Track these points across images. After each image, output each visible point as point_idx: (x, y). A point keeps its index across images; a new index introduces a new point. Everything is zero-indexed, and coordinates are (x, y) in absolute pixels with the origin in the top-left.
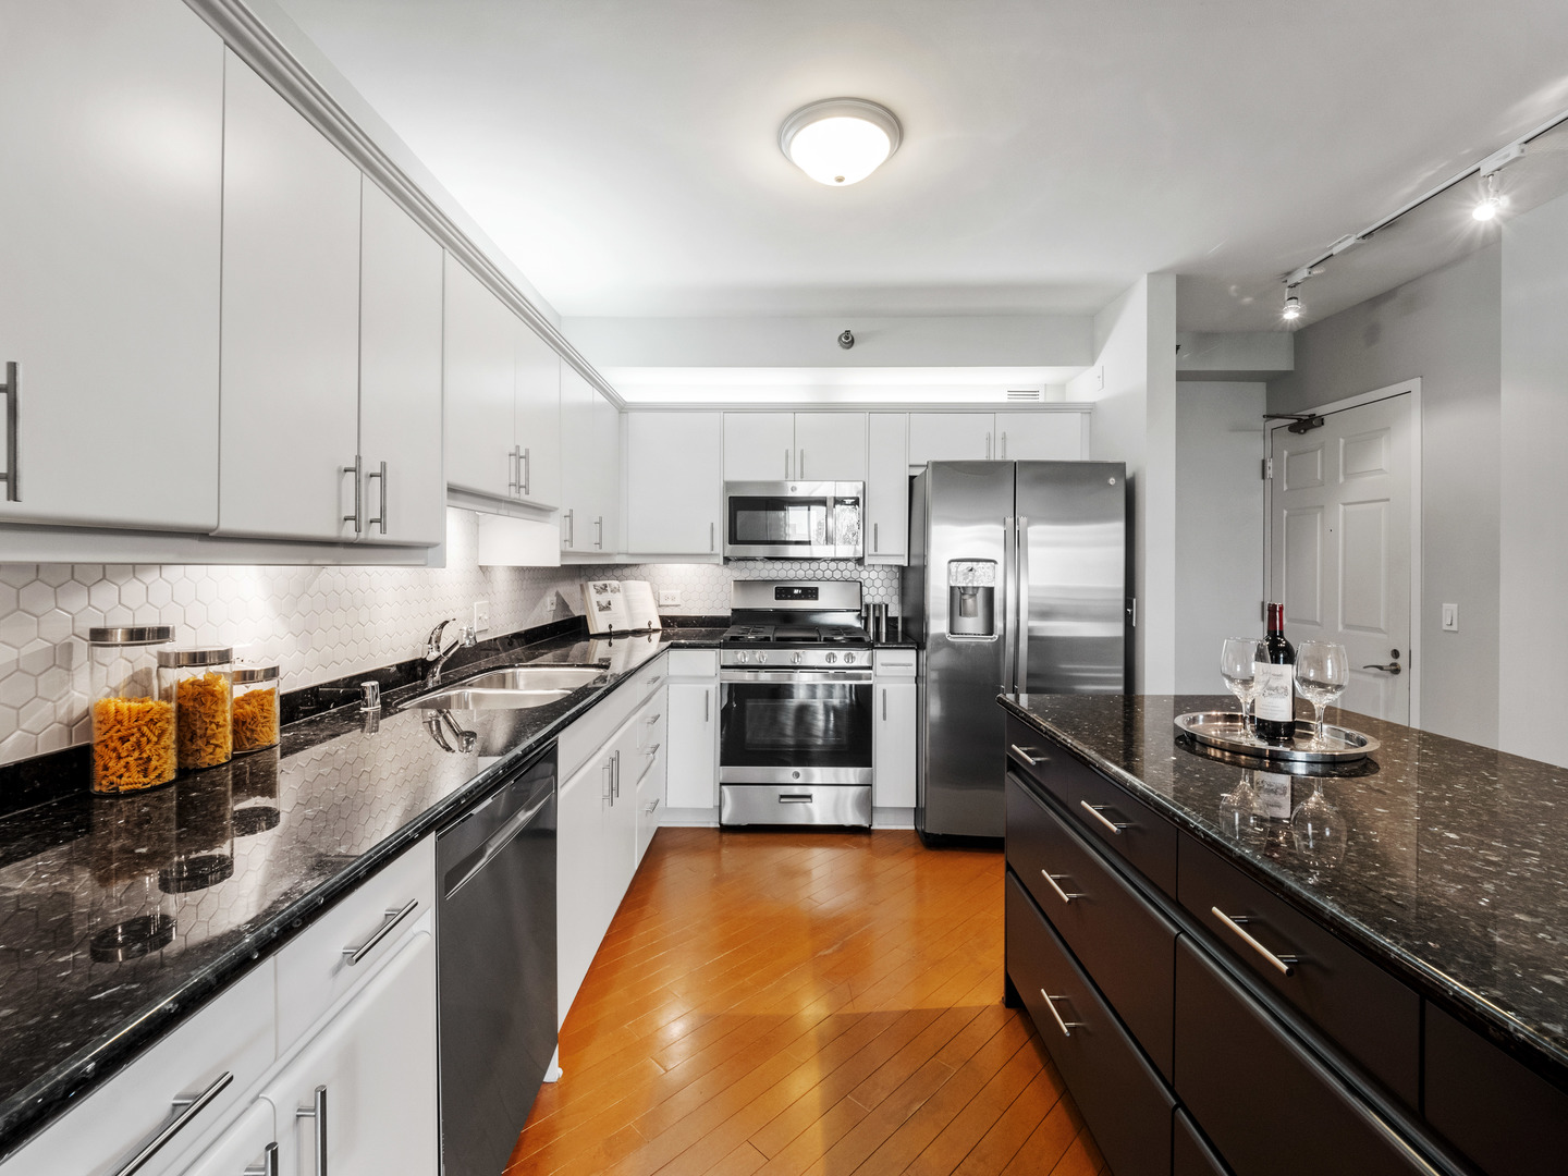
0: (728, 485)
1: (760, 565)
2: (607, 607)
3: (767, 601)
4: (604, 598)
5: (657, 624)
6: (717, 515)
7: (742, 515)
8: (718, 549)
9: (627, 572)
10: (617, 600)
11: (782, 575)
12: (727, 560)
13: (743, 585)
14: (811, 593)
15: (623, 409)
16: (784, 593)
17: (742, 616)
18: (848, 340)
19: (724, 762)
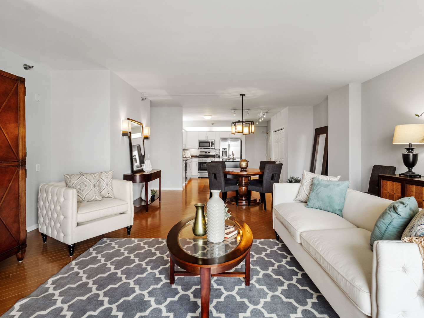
0: (199, 140)
1: (203, 149)
2: (185, 154)
3: (204, 154)
4: (185, 153)
5: (190, 156)
6: (198, 144)
7: (200, 144)
8: (198, 147)
9: (187, 150)
10: (186, 153)
11: (206, 151)
12: (199, 149)
13: (201, 152)
14: (209, 153)
15: (187, 132)
16: (206, 153)
17: (200, 155)
18: (213, 124)
19: (199, 170)
